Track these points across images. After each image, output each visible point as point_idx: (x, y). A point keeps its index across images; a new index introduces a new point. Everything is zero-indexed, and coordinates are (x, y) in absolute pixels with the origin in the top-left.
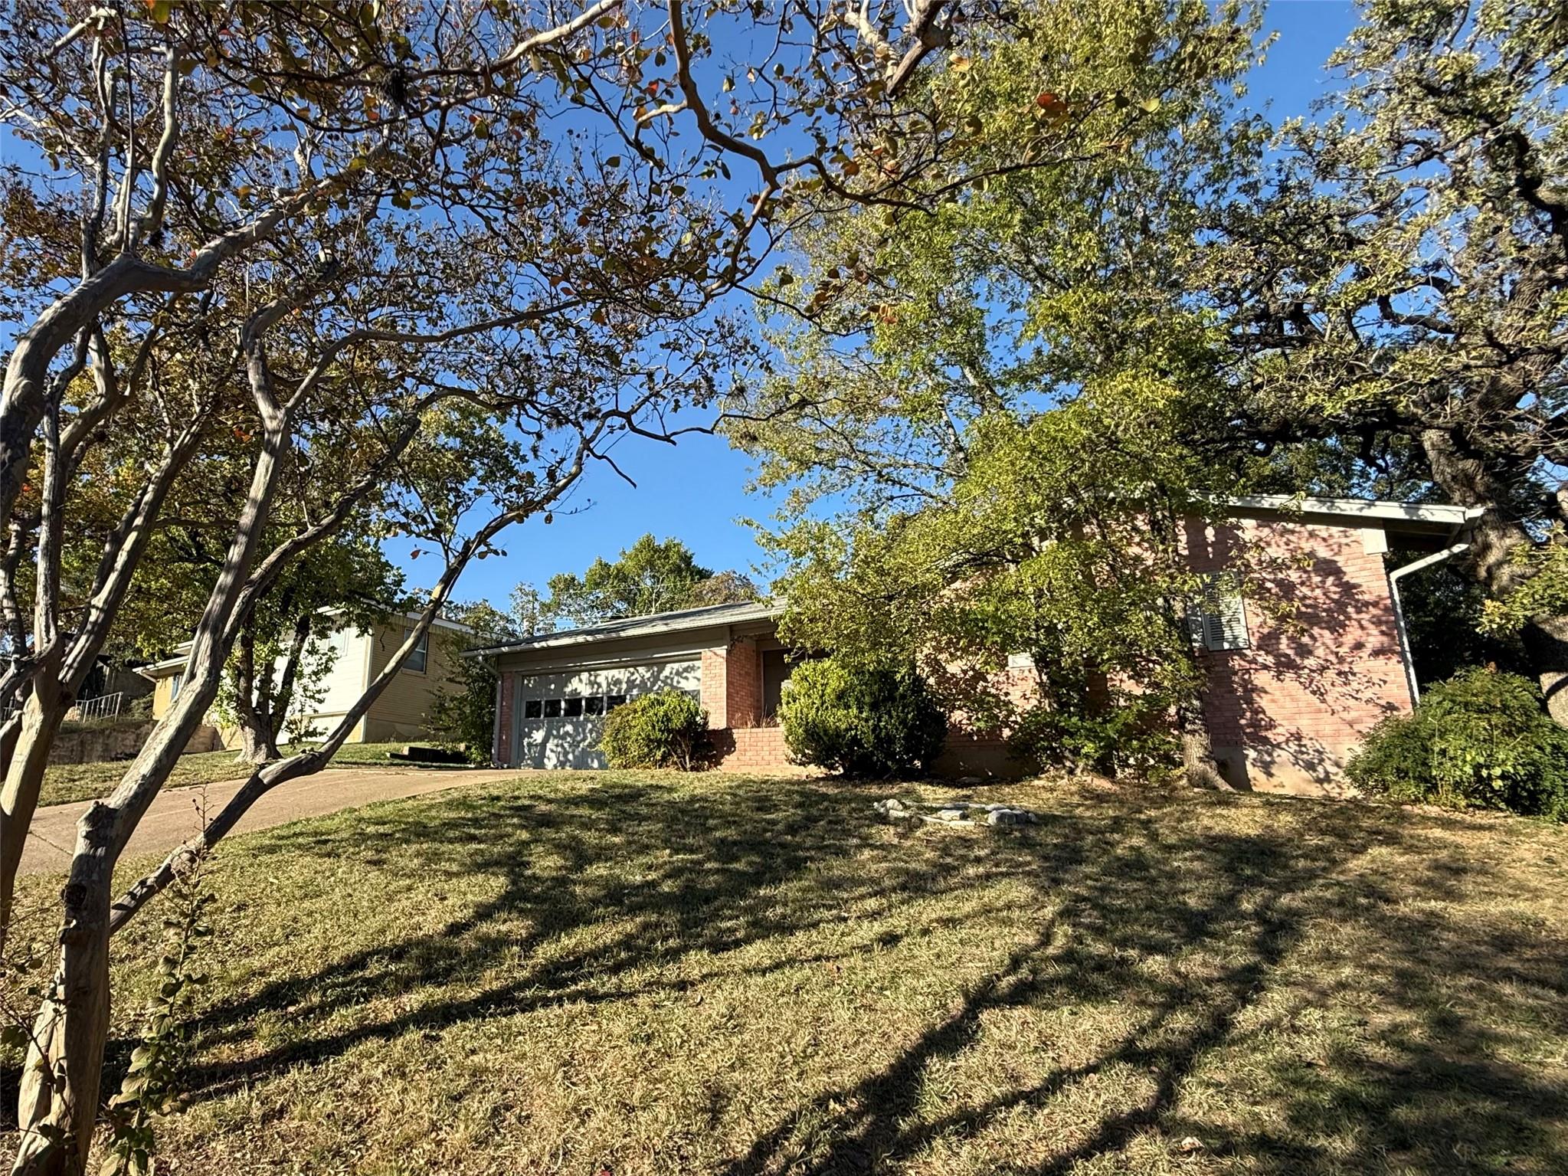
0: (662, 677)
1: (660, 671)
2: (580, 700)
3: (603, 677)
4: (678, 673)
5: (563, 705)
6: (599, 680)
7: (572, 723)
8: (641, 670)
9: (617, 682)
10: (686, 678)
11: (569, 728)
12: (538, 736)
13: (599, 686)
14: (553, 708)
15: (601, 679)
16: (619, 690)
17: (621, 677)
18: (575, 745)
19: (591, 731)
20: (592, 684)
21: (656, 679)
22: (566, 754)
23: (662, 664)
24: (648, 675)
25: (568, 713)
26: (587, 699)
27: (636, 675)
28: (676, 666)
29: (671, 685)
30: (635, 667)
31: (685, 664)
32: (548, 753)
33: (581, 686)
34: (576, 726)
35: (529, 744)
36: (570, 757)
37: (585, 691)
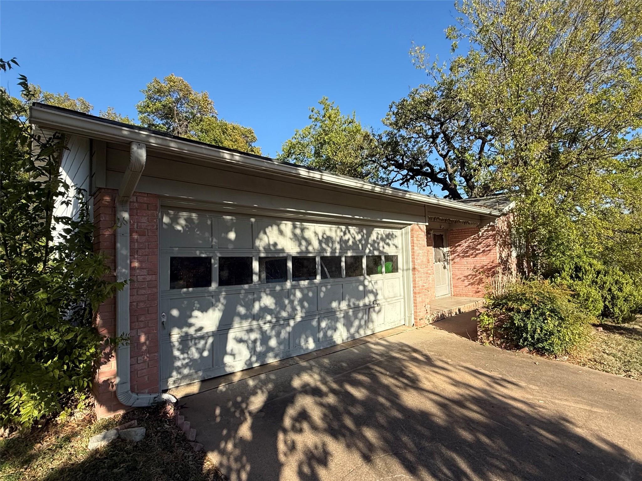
0: (370, 240)
1: (368, 235)
3: (313, 232)
4: (382, 239)
5: (256, 265)
6: (307, 234)
7: (273, 294)
8: (353, 229)
9: (328, 240)
10: (388, 244)
11: (268, 301)
12: (208, 321)
13: (309, 243)
15: (309, 234)
16: (333, 251)
17: (333, 235)
18: (278, 325)
19: (302, 302)
21: (367, 242)
22: (265, 338)
23: (370, 228)
24: (358, 237)
25: (263, 279)
26: (295, 260)
27: (348, 235)
28: (380, 231)
29: (379, 250)
31: (388, 231)
32: (231, 345)
33: (283, 239)
34: (278, 297)
35: (185, 340)
36: (273, 343)
37: (291, 248)
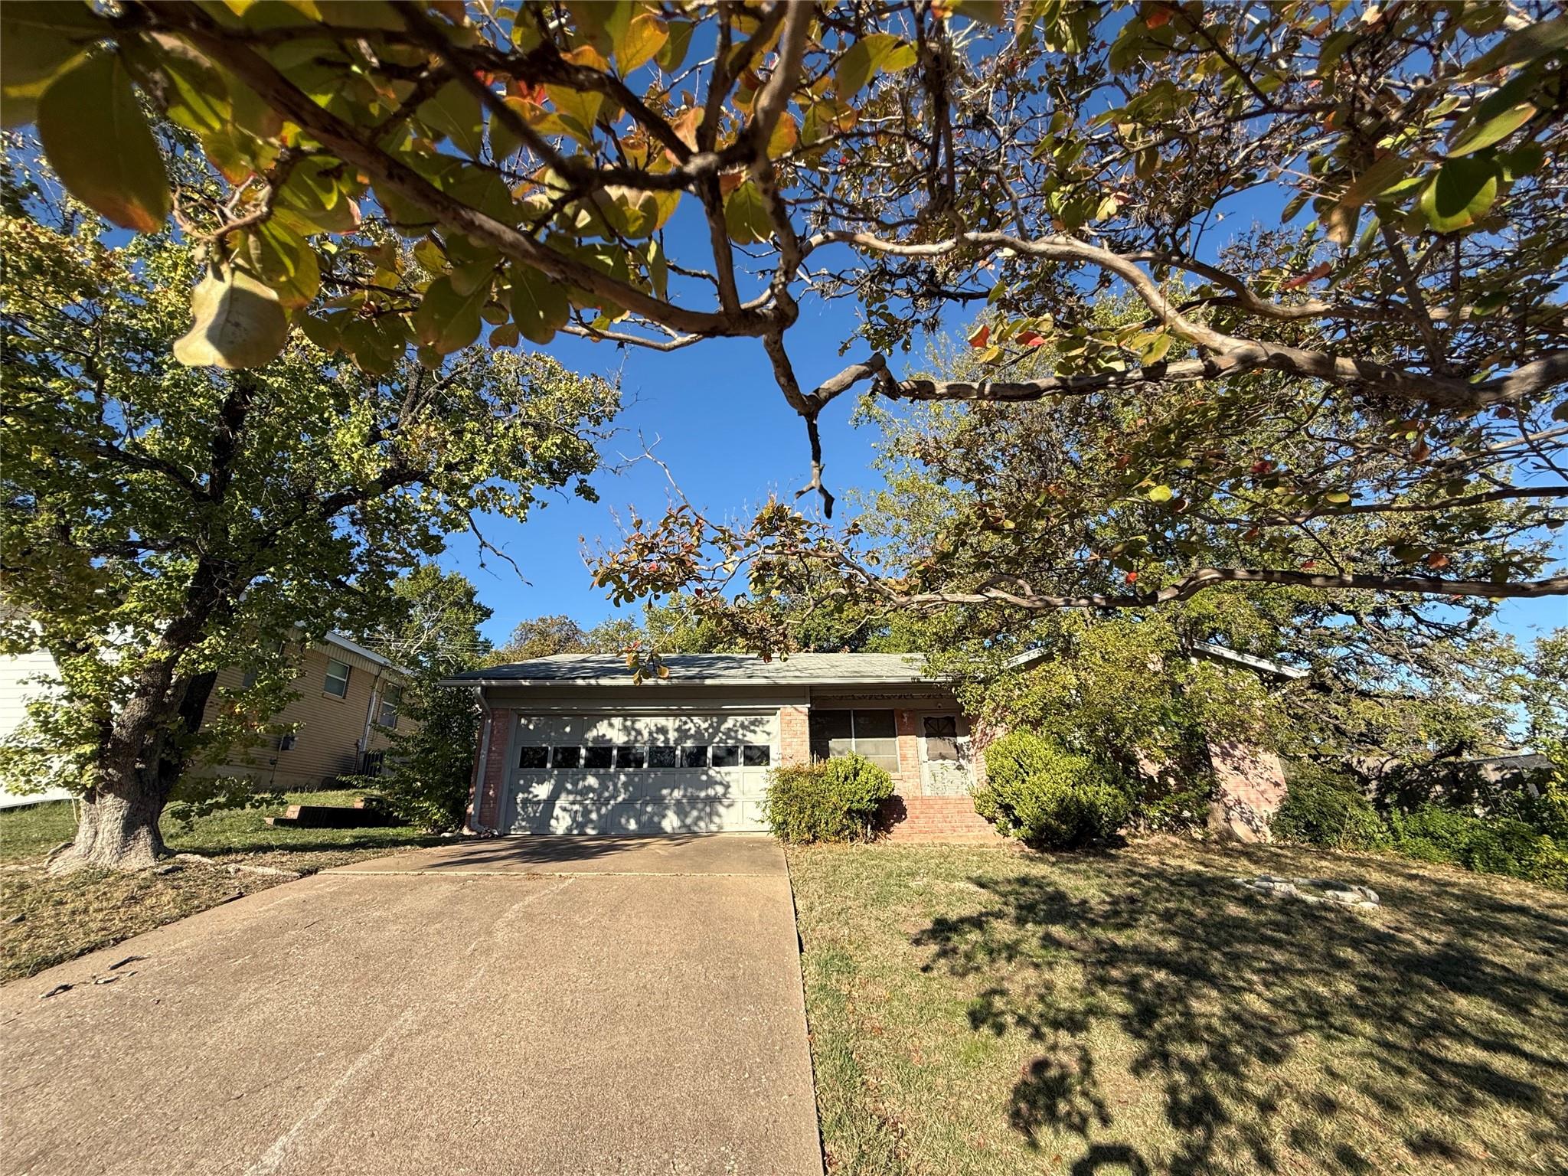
0: (723, 728)
1: (720, 723)
2: (610, 749)
3: (645, 724)
4: (743, 726)
5: (583, 752)
6: (638, 727)
7: (596, 776)
8: (697, 719)
9: (663, 730)
10: (754, 732)
11: (592, 781)
12: (542, 791)
13: (638, 733)
14: (567, 758)
15: (640, 726)
16: (667, 740)
17: (669, 725)
18: (600, 802)
19: (625, 785)
20: (626, 729)
21: (717, 730)
22: (586, 811)
23: (724, 716)
24: (706, 726)
25: (589, 764)
26: (620, 749)
27: (690, 725)
28: (740, 719)
29: (736, 738)
30: (689, 716)
32: (557, 811)
33: (612, 731)
34: (602, 779)
35: (526, 803)
36: (594, 816)
37: (618, 738)
